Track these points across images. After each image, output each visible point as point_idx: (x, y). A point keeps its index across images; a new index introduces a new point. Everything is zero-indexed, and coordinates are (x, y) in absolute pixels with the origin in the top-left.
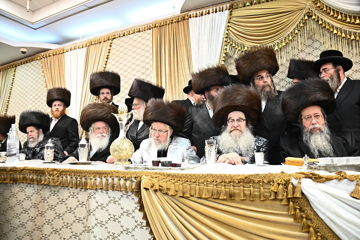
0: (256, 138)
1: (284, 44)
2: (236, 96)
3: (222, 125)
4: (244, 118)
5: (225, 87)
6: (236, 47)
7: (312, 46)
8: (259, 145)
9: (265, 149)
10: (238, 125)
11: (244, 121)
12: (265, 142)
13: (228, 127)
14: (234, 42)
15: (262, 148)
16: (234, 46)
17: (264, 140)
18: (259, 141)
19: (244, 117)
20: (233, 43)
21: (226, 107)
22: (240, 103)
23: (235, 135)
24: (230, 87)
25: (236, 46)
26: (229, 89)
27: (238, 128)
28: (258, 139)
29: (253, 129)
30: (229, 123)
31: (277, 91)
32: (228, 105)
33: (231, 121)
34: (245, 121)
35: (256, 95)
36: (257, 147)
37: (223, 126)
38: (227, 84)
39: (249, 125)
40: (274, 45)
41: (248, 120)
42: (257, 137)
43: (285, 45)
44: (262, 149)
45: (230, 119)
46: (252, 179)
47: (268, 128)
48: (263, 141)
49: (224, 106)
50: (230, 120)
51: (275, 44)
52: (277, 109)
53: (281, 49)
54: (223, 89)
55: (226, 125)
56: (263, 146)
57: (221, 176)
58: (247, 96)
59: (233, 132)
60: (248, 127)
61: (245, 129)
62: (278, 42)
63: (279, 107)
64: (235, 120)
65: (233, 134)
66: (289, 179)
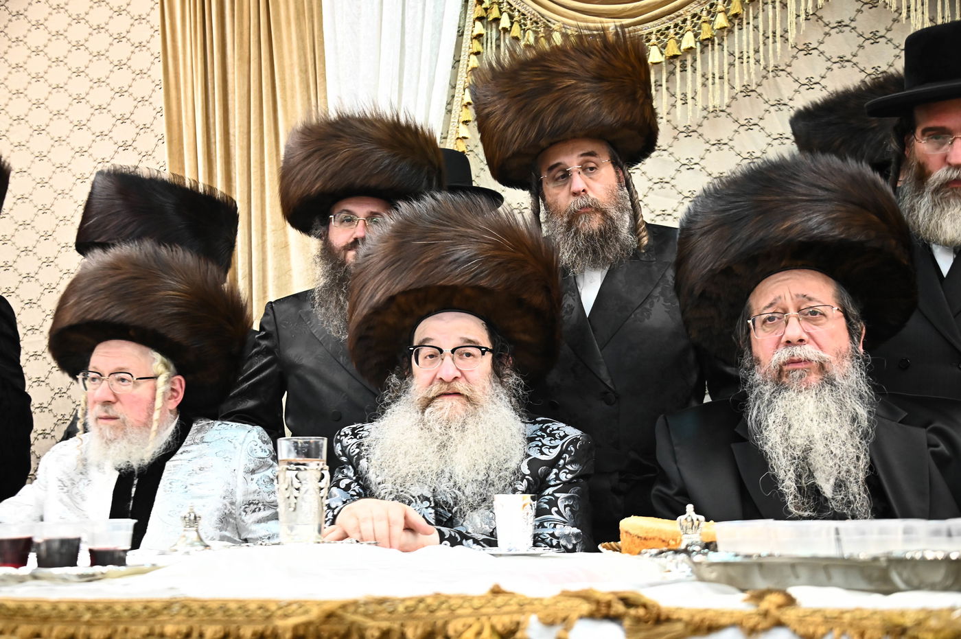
0: (537, 426)
1: (721, 21)
2: (453, 245)
3: (387, 374)
4: (486, 343)
5: (403, 206)
6: (516, 31)
7: (853, 25)
8: (543, 458)
9: (571, 472)
10: (458, 374)
11: (483, 353)
12: (574, 441)
13: (415, 381)
14: (505, 7)
15: (555, 471)
16: (505, 30)
17: (566, 435)
18: (546, 441)
19: (484, 339)
20: (501, 13)
21: (404, 293)
22: (468, 277)
23: (445, 417)
24: (425, 205)
25: (516, 26)
26: (419, 217)
27: (460, 386)
28: (541, 429)
29: (525, 389)
30: (417, 362)
31: (648, 225)
32: (413, 287)
33: (431, 356)
34: (489, 356)
35: (538, 241)
36: (533, 464)
37: (394, 379)
38: (412, 194)
39: (508, 371)
40: (676, 25)
41: (503, 348)
42: (539, 422)
43: (725, 24)
44: (557, 475)
45: (422, 345)
46: (353, 623)
47: (608, 383)
48: (562, 438)
49: (397, 288)
50: (425, 351)
51: (684, 21)
52: (652, 305)
53: (705, 43)
54: (394, 214)
55: (406, 373)
56: (562, 462)
57: (224, 608)
58: (497, 246)
59: (439, 403)
60: (501, 382)
61: (488, 389)
62: (698, 11)
63: (662, 294)
64: (447, 350)
65: (438, 414)
66: (518, 624)
